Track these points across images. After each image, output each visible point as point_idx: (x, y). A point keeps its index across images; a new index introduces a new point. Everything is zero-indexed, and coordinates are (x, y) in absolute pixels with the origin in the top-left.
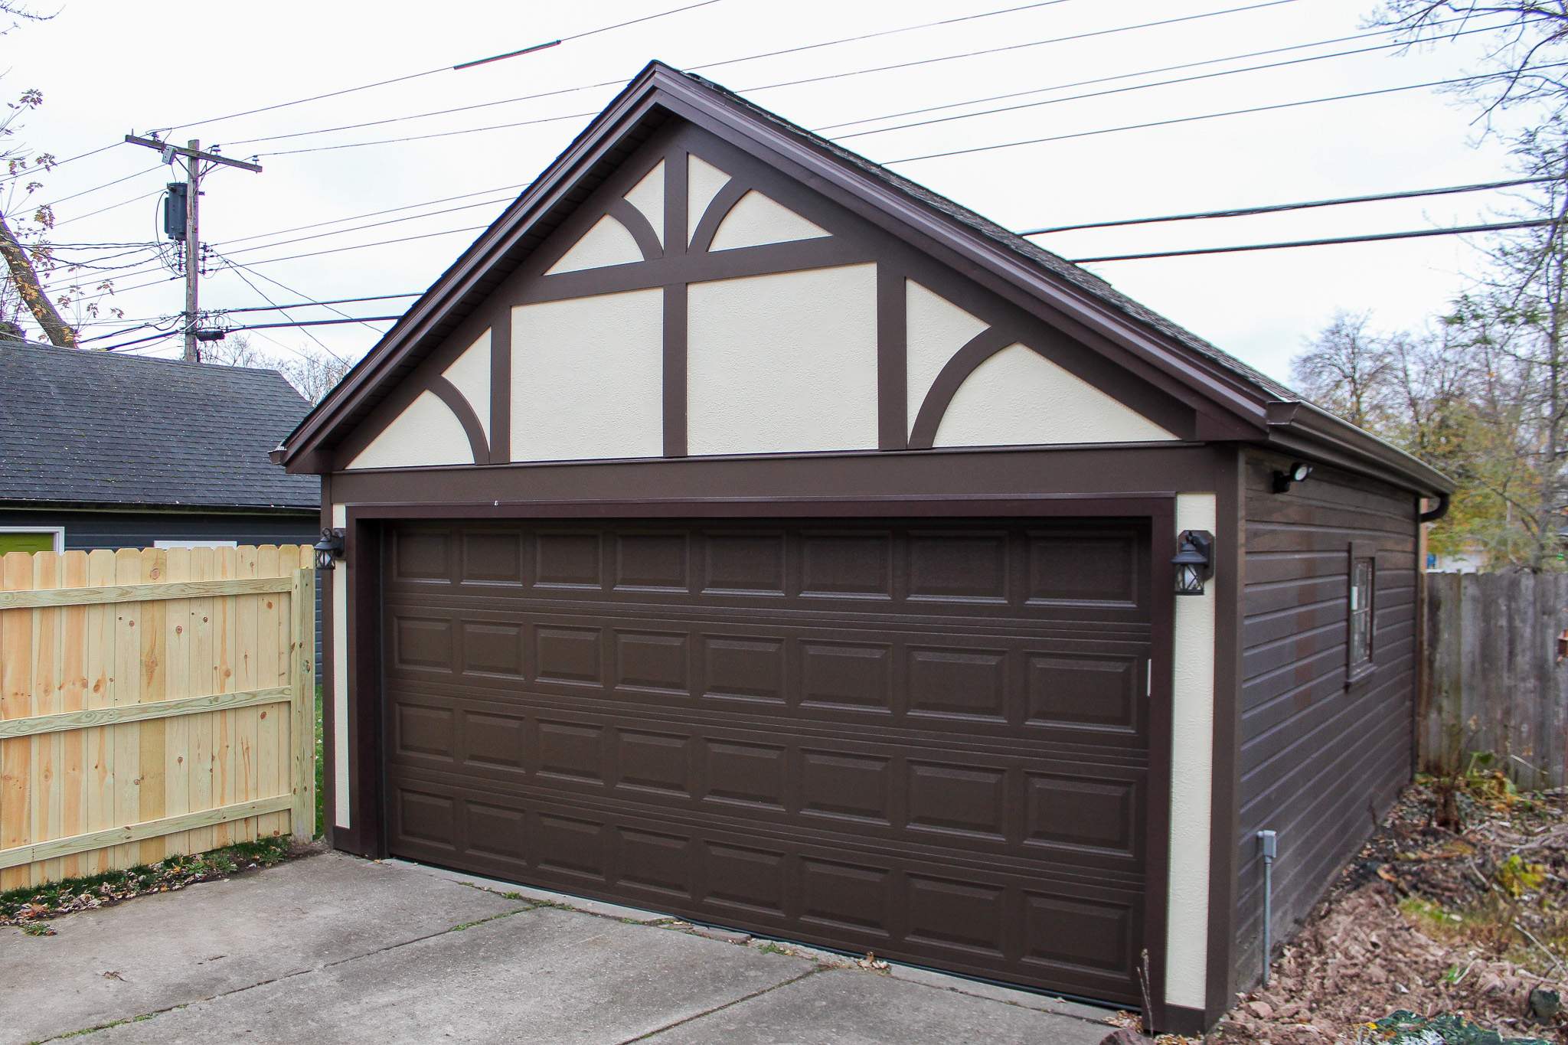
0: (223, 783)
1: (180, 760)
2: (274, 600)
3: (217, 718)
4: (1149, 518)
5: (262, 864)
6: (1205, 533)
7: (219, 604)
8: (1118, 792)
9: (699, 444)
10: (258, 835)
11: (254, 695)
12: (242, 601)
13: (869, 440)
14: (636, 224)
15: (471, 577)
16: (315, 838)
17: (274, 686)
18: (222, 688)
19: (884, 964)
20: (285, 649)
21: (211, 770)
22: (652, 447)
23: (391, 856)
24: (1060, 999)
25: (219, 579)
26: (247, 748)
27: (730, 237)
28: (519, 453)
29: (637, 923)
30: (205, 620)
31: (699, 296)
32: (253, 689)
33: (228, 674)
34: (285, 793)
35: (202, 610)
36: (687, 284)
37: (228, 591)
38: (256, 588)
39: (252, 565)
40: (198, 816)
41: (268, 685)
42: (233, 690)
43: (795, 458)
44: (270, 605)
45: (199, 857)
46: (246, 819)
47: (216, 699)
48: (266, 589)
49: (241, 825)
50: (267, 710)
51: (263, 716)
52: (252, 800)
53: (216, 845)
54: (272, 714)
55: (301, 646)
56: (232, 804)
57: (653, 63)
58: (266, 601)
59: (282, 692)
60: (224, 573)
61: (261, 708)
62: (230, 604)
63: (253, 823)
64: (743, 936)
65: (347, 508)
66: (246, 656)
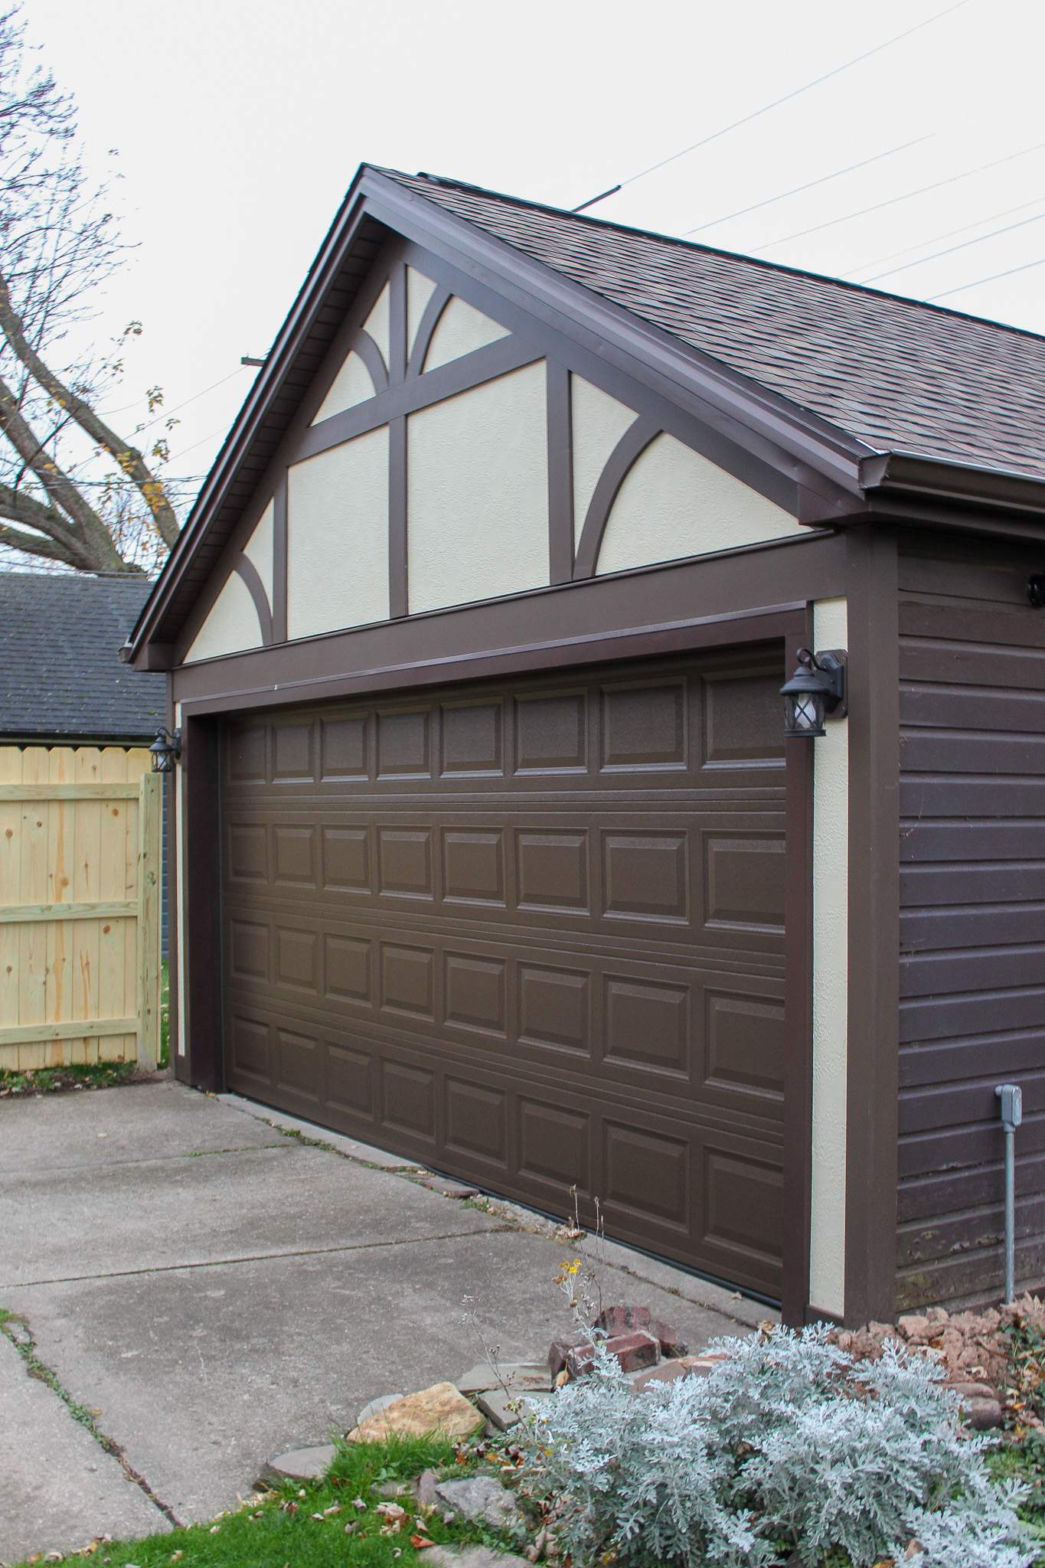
0: (59, 997)
1: (9, 969)
2: (119, 807)
3: (52, 929)
4: (780, 640)
6: (841, 653)
7: (54, 809)
9: (417, 600)
10: (100, 1058)
11: (93, 907)
12: (83, 806)
13: (542, 576)
16: (160, 1067)
17: (121, 899)
18: (59, 897)
20: (134, 859)
21: (45, 983)
22: (381, 609)
23: (230, 1091)
24: (738, 1295)
25: (55, 781)
26: (88, 964)
27: (439, 353)
28: (294, 629)
29: (374, 1167)
30: (40, 825)
31: (416, 429)
32: (93, 900)
33: (65, 883)
34: (131, 1015)
35: (35, 814)
36: (407, 416)
37: (63, 795)
38: (98, 793)
39: (94, 768)
40: (26, 1030)
41: (112, 897)
42: (71, 901)
44: (116, 812)
45: (29, 1075)
46: (85, 1039)
47: (49, 908)
48: (108, 795)
49: (80, 1045)
50: (112, 924)
51: (107, 930)
52: (92, 1019)
53: (49, 1063)
54: (117, 929)
55: (145, 856)
56: (68, 1021)
57: (363, 167)
58: (111, 808)
59: (127, 905)
60: (61, 776)
61: (106, 922)
62: (68, 810)
63: (93, 1044)
64: (463, 1189)
65: (182, 706)
66: (86, 865)
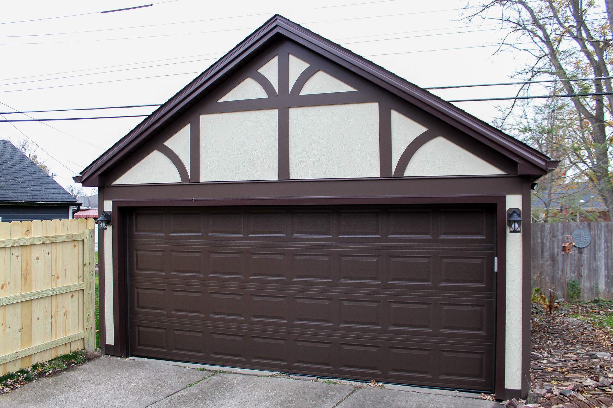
0: (56, 327)
1: (38, 319)
2: (76, 244)
3: (54, 298)
4: (496, 204)
5: (76, 364)
6: (518, 209)
7: (54, 246)
8: (478, 309)
9: (295, 174)
10: (71, 351)
11: (69, 287)
12: (63, 244)
13: (375, 173)
14: (264, 83)
15: (175, 231)
16: (96, 350)
17: (77, 283)
18: (56, 285)
19: (380, 384)
20: (81, 265)
21: (51, 323)
22: (274, 176)
23: (132, 356)
24: (456, 391)
25: (54, 234)
26: (66, 311)
27: (308, 89)
28: (205, 177)
29: (265, 376)
30: (49, 254)
31: (294, 113)
32: (68, 285)
33: (58, 278)
34: (81, 331)
35: (47, 249)
36: (289, 108)
37: (58, 240)
38: (70, 239)
39: (67, 228)
40: (46, 344)
41: (75, 282)
42: (61, 285)
43: (342, 181)
44: (75, 246)
45: (47, 363)
46: (66, 344)
47: (54, 290)
48: (74, 239)
49: (64, 347)
50: (74, 293)
51: (72, 296)
52: (68, 335)
53: (53, 357)
54: (76, 295)
55: (89, 264)
56: (60, 337)
57: (276, 15)
58: (73, 245)
59: (80, 285)
60: (56, 232)
61: (71, 293)
62: (59, 246)
63: (68, 345)
64: (315, 378)
65: (112, 202)
66: (65, 269)
